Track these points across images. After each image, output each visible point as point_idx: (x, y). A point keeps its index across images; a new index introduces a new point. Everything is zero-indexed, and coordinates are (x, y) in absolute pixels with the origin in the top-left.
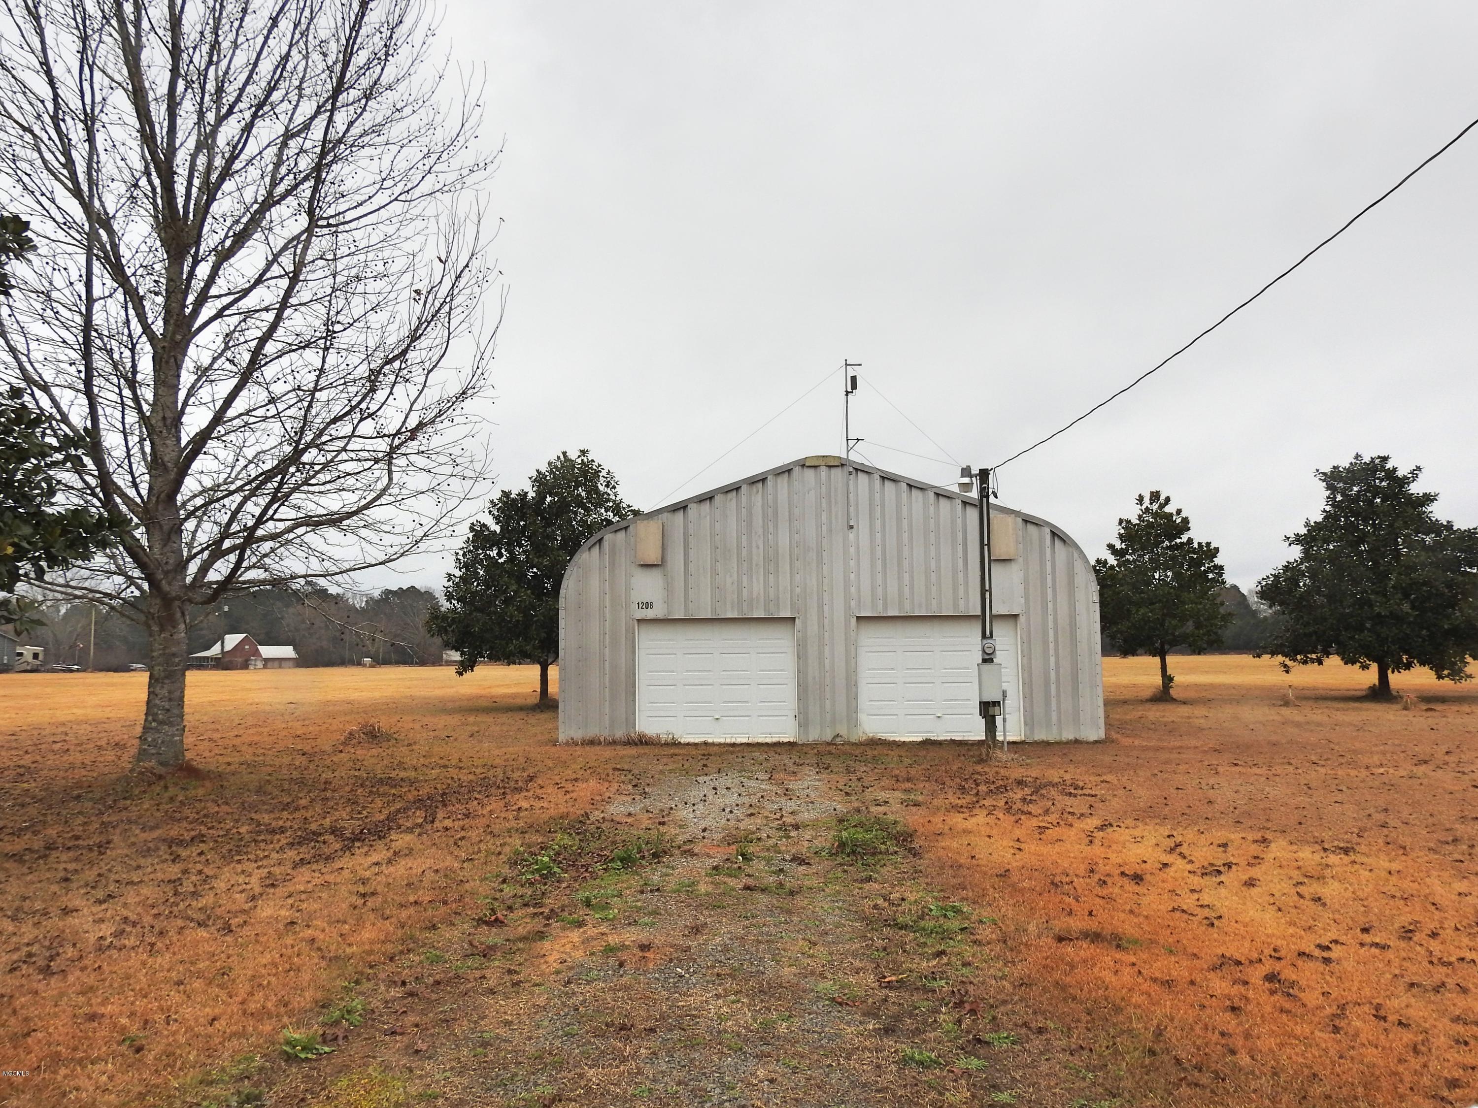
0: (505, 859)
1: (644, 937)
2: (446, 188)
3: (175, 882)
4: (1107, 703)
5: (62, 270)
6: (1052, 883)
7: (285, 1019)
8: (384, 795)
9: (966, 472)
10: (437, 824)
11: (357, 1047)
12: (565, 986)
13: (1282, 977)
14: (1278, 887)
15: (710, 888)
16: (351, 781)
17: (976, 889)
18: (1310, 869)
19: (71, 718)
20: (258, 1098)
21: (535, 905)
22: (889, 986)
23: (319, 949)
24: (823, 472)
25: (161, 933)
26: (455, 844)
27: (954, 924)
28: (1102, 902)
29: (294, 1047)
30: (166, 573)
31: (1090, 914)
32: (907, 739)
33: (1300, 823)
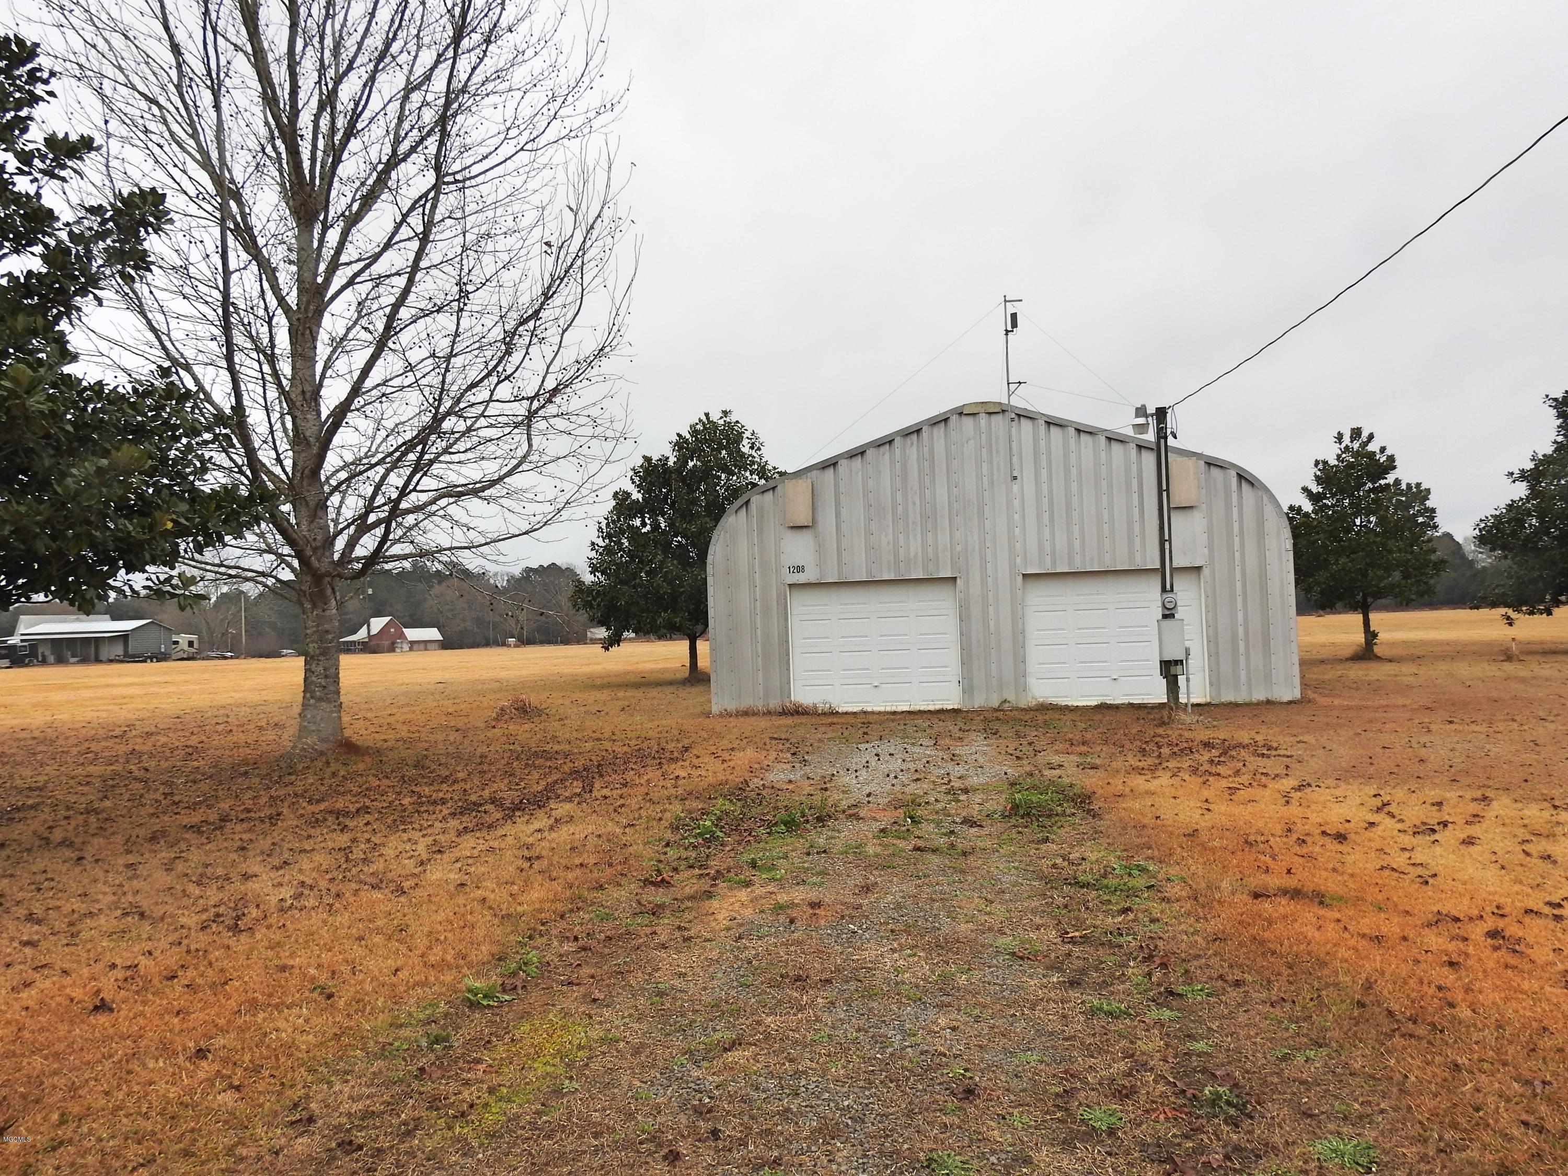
0: (667, 824)
1: (813, 896)
2: (572, 134)
3: (346, 851)
4: (1303, 663)
5: (199, 244)
6: (1246, 842)
7: (465, 970)
8: (540, 767)
9: (1141, 411)
10: (595, 793)
11: (535, 996)
12: (736, 941)
13: (1507, 934)
14: (1501, 844)
15: (879, 849)
16: (506, 755)
17: (1162, 849)
18: (1537, 827)
19: (229, 701)
20: (446, 1039)
21: (700, 867)
22: (1073, 941)
23: (490, 908)
24: (983, 419)
25: (338, 895)
26: (615, 811)
27: (1140, 882)
28: (1301, 860)
29: (476, 995)
30: (315, 549)
31: (1289, 871)
32: (1080, 704)
33: (1526, 781)
